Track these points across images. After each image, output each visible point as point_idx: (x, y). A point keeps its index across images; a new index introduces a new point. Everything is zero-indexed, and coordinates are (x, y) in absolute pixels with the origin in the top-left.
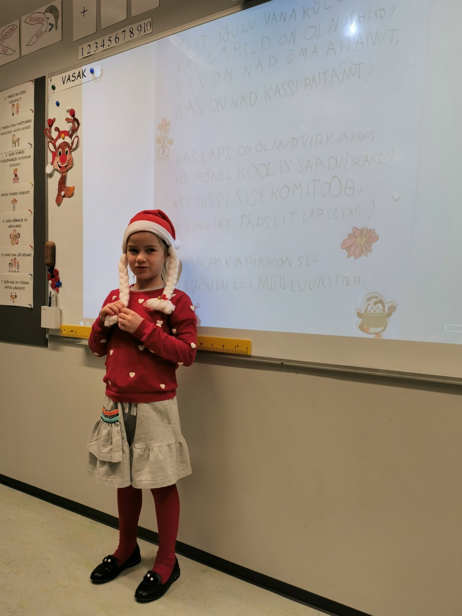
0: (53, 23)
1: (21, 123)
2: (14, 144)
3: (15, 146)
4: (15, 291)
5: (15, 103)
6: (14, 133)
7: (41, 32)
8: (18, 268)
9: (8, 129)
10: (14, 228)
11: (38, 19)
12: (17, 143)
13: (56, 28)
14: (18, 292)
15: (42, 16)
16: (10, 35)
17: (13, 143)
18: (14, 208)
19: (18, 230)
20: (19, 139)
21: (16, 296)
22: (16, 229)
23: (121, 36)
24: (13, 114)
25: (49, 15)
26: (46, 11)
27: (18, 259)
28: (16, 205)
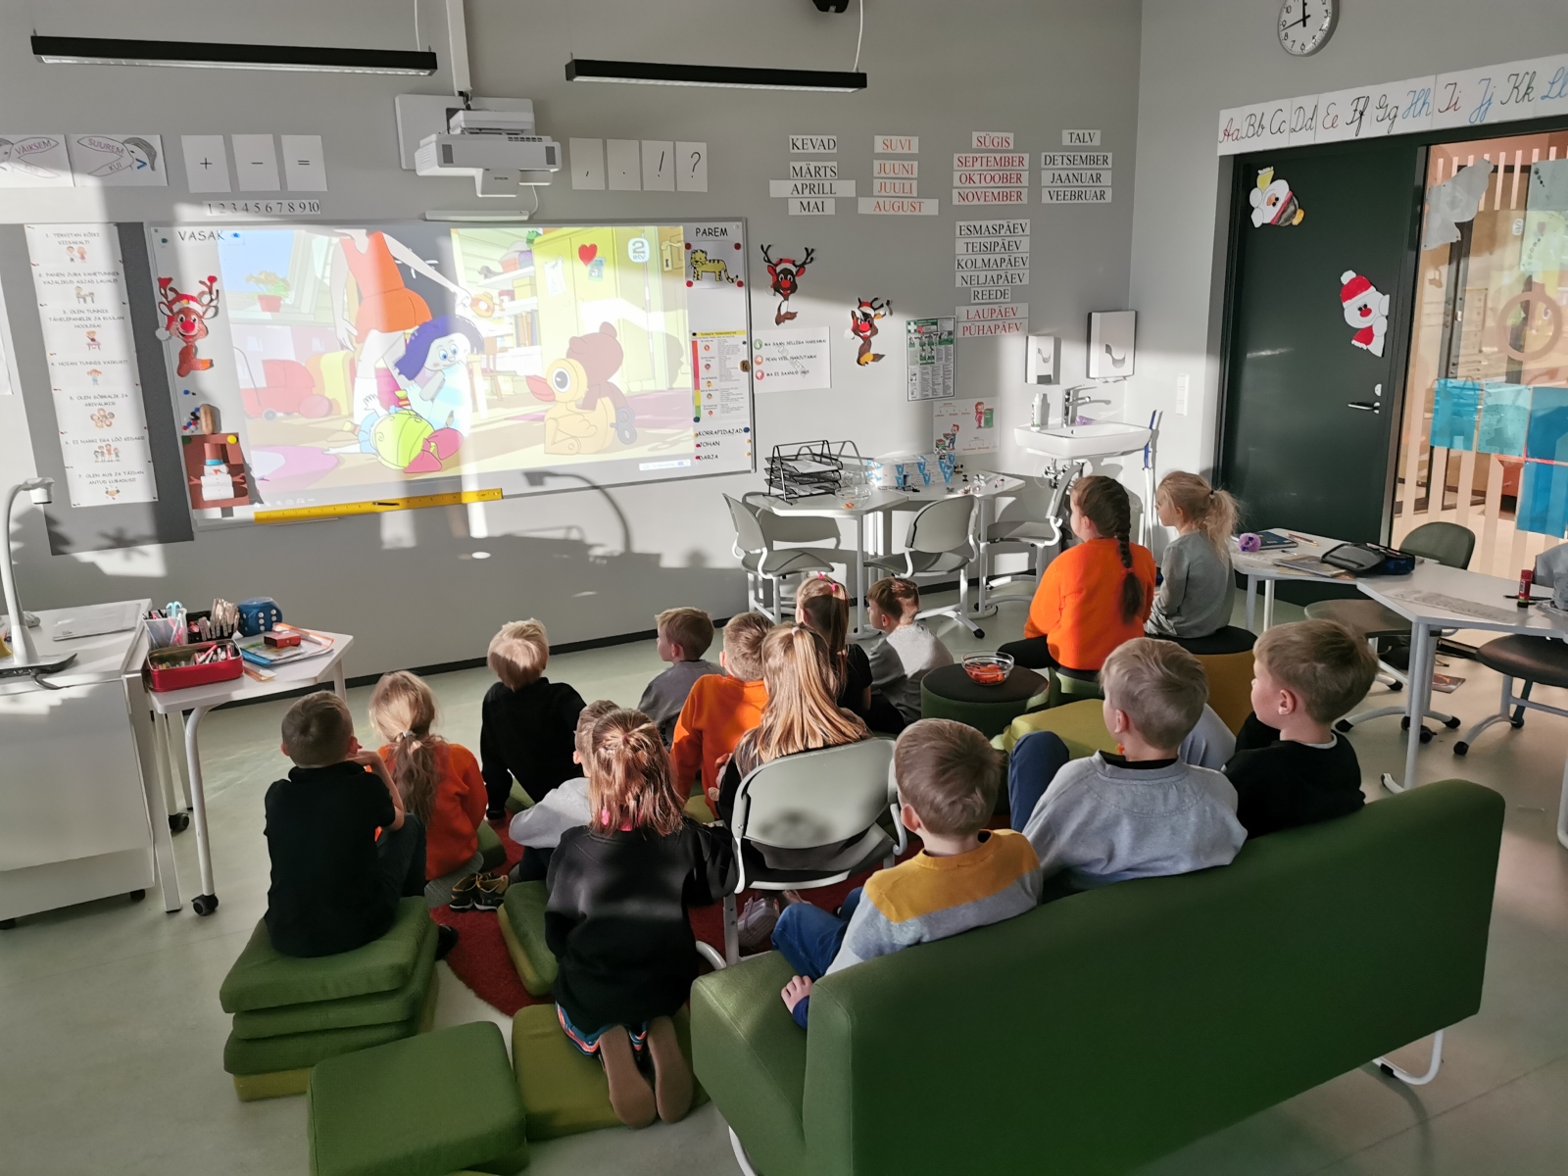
0: (146, 160)
1: (95, 274)
2: (82, 300)
3: (85, 301)
4: (115, 484)
5: (75, 246)
6: (79, 285)
7: (119, 165)
8: (117, 456)
9: (63, 278)
10: (100, 407)
11: (108, 146)
12: (89, 299)
13: (153, 168)
14: (120, 486)
15: (121, 146)
16: (41, 150)
17: (78, 298)
18: (95, 381)
19: (108, 409)
20: (92, 294)
21: (118, 491)
22: (105, 407)
23: (276, 208)
24: (72, 260)
25: (135, 148)
26: (128, 141)
27: (114, 445)
28: (99, 378)
